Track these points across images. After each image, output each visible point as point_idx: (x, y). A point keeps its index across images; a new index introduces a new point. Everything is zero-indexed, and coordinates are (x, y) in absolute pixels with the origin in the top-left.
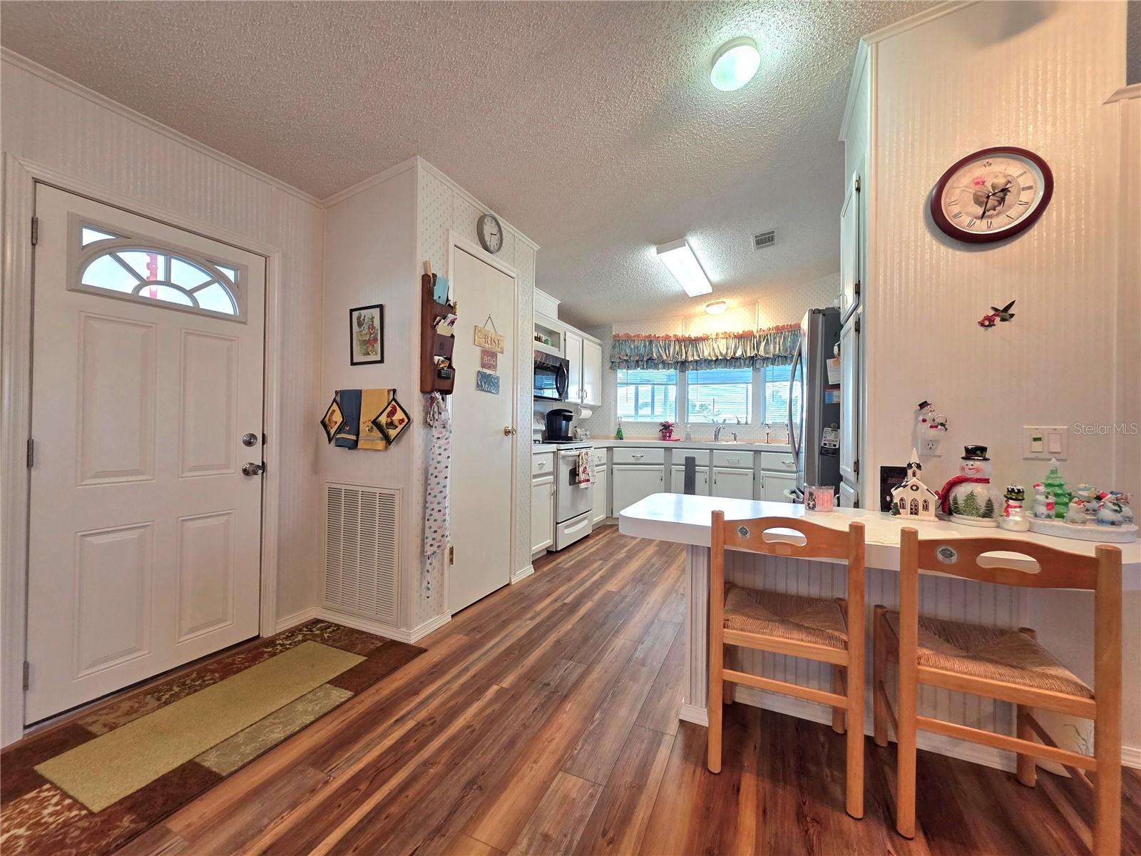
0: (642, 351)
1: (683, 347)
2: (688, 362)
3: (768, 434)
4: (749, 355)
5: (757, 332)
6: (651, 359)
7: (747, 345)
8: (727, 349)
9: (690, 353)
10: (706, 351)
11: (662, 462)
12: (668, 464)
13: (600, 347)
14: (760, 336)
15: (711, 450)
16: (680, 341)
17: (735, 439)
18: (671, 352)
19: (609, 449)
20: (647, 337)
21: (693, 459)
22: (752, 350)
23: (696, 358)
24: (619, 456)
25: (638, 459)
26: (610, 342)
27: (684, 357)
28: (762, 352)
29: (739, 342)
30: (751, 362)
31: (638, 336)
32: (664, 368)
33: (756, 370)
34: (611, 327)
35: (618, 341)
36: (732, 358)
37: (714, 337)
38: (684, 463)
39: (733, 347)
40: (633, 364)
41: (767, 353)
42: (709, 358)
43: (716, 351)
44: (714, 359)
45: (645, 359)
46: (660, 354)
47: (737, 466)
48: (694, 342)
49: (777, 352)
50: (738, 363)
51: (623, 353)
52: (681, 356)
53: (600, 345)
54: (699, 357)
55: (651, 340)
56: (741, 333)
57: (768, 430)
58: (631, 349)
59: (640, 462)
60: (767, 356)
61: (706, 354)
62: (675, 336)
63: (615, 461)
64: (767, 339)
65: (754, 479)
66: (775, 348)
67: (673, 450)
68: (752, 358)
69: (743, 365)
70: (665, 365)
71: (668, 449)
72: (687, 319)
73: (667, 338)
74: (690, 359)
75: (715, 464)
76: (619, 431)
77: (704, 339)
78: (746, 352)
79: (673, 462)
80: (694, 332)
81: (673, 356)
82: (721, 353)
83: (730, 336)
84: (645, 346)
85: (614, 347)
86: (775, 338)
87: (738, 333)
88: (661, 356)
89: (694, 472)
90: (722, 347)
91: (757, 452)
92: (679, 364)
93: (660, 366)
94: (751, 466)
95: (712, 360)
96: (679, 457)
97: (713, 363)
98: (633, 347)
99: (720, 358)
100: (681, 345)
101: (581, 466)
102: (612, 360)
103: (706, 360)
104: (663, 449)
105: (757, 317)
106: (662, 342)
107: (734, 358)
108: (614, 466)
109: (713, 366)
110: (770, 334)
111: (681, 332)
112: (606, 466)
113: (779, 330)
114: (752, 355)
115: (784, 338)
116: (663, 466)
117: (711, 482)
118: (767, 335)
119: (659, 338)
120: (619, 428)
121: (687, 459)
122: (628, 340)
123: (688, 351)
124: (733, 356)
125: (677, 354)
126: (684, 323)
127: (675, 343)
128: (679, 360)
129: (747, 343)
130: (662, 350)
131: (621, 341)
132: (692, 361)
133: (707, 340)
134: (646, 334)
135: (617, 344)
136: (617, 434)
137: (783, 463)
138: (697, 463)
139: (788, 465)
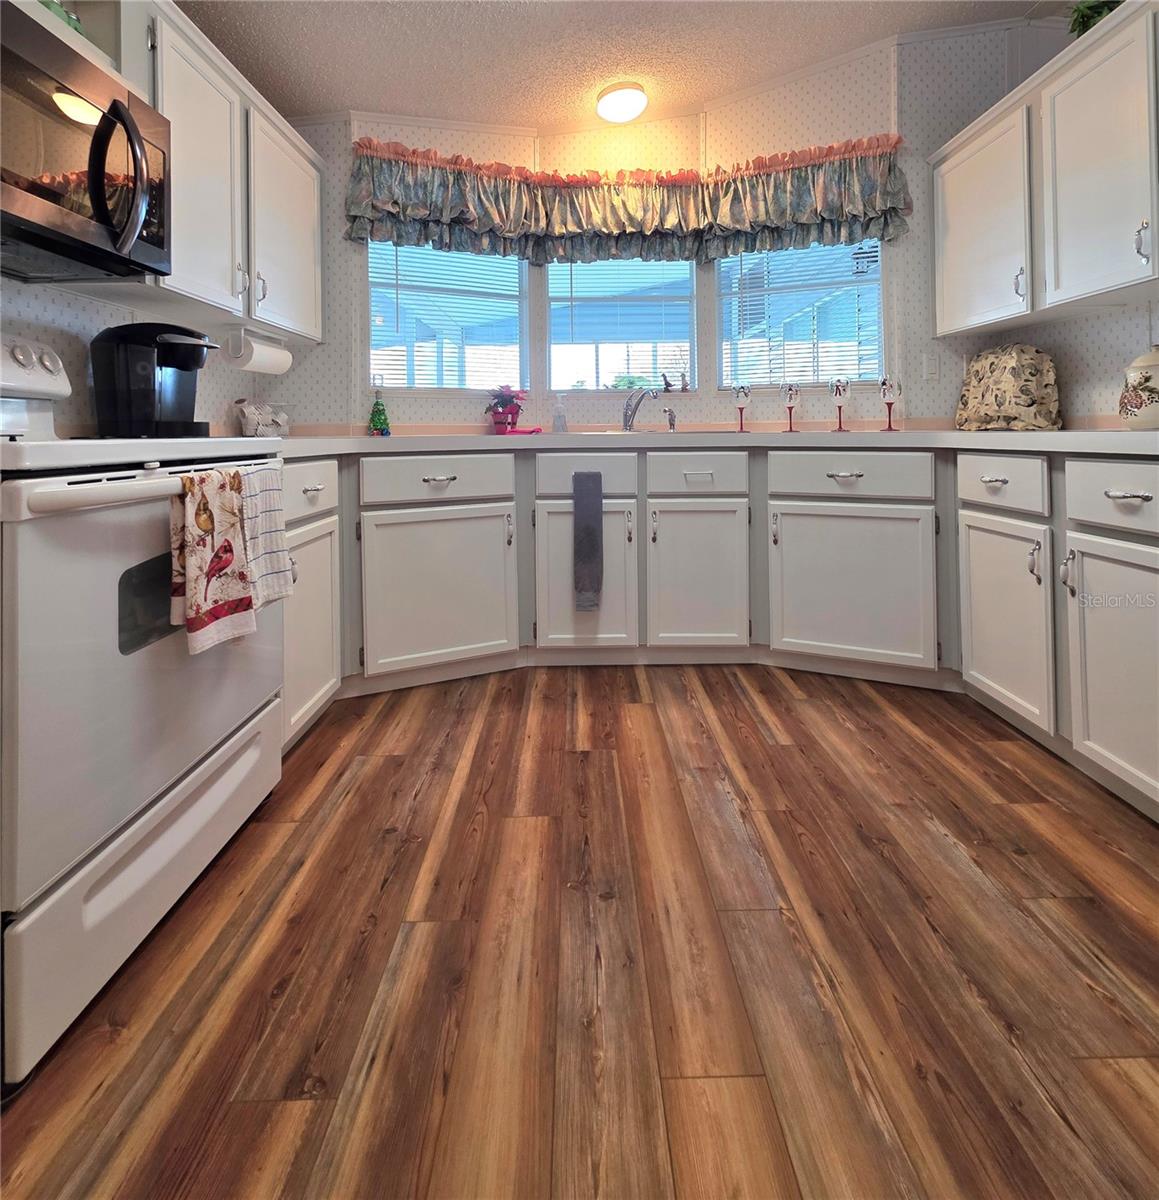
0: (437, 195)
1: (539, 201)
2: (554, 238)
3: (742, 410)
4: (693, 225)
5: (710, 175)
6: (460, 221)
7: (688, 204)
8: (645, 211)
9: (556, 216)
10: (597, 214)
11: (510, 491)
12: (527, 493)
13: (313, 172)
14: (716, 184)
15: (642, 451)
16: (528, 183)
17: (672, 425)
18: (512, 208)
19: (347, 459)
20: (449, 162)
21: (595, 479)
22: (701, 214)
23: (572, 228)
25: (440, 486)
26: (344, 165)
27: (543, 223)
28: (725, 217)
29: (668, 198)
30: (697, 246)
31: (426, 155)
33: (705, 263)
34: (347, 123)
35: (368, 161)
36: (656, 232)
37: (613, 178)
38: (570, 490)
39: (657, 209)
40: (413, 229)
41: (737, 221)
42: (604, 230)
43: (620, 213)
44: (616, 232)
45: (446, 218)
46: (485, 209)
48: (565, 189)
49: (761, 218)
50: (667, 247)
51: (383, 195)
52: (537, 220)
54: (579, 224)
55: (459, 172)
56: (674, 172)
57: (741, 402)
58: (407, 187)
59: (447, 494)
60: (738, 227)
61: (597, 218)
62: (521, 170)
63: (367, 498)
64: (736, 190)
65: (752, 522)
66: (755, 208)
67: (539, 455)
68: (698, 234)
69: (677, 252)
70: (498, 241)
71: (526, 455)
72: (550, 133)
73: (502, 171)
74: (558, 230)
75: (651, 489)
76: (378, 412)
77: (588, 184)
78: (687, 220)
79: (541, 490)
80: (570, 164)
81: (517, 221)
82: (631, 218)
83: (649, 182)
84: (444, 185)
85: (356, 176)
86: (754, 187)
87: (669, 173)
88: (487, 213)
89: (598, 515)
91: (755, 452)
92: (531, 244)
93: (485, 242)
94: (743, 488)
95: (609, 235)
96: (556, 474)
97: (613, 243)
98: (410, 179)
99: (629, 230)
100: (536, 196)
101: (202, 542)
102: (352, 213)
103: (597, 235)
104: (511, 456)
105: (702, 145)
106: (489, 182)
107: (661, 234)
108: (364, 514)
109: (613, 251)
110: (743, 180)
111: (534, 168)
112: (335, 518)
113: (763, 168)
114: (701, 227)
115: (775, 186)
116: (512, 504)
117: (643, 538)
118: (735, 181)
119: (479, 168)
120: (377, 404)
121: (579, 479)
122: (397, 162)
123: (552, 210)
124: (660, 229)
125: (525, 218)
126: (538, 148)
127: (519, 186)
128: (533, 229)
129: (688, 199)
130: (488, 199)
131: (376, 162)
132: (562, 237)
133: (597, 188)
134: (445, 152)
135: (366, 169)
136: (371, 421)
137: (830, 476)
138: (605, 489)
139: (846, 481)
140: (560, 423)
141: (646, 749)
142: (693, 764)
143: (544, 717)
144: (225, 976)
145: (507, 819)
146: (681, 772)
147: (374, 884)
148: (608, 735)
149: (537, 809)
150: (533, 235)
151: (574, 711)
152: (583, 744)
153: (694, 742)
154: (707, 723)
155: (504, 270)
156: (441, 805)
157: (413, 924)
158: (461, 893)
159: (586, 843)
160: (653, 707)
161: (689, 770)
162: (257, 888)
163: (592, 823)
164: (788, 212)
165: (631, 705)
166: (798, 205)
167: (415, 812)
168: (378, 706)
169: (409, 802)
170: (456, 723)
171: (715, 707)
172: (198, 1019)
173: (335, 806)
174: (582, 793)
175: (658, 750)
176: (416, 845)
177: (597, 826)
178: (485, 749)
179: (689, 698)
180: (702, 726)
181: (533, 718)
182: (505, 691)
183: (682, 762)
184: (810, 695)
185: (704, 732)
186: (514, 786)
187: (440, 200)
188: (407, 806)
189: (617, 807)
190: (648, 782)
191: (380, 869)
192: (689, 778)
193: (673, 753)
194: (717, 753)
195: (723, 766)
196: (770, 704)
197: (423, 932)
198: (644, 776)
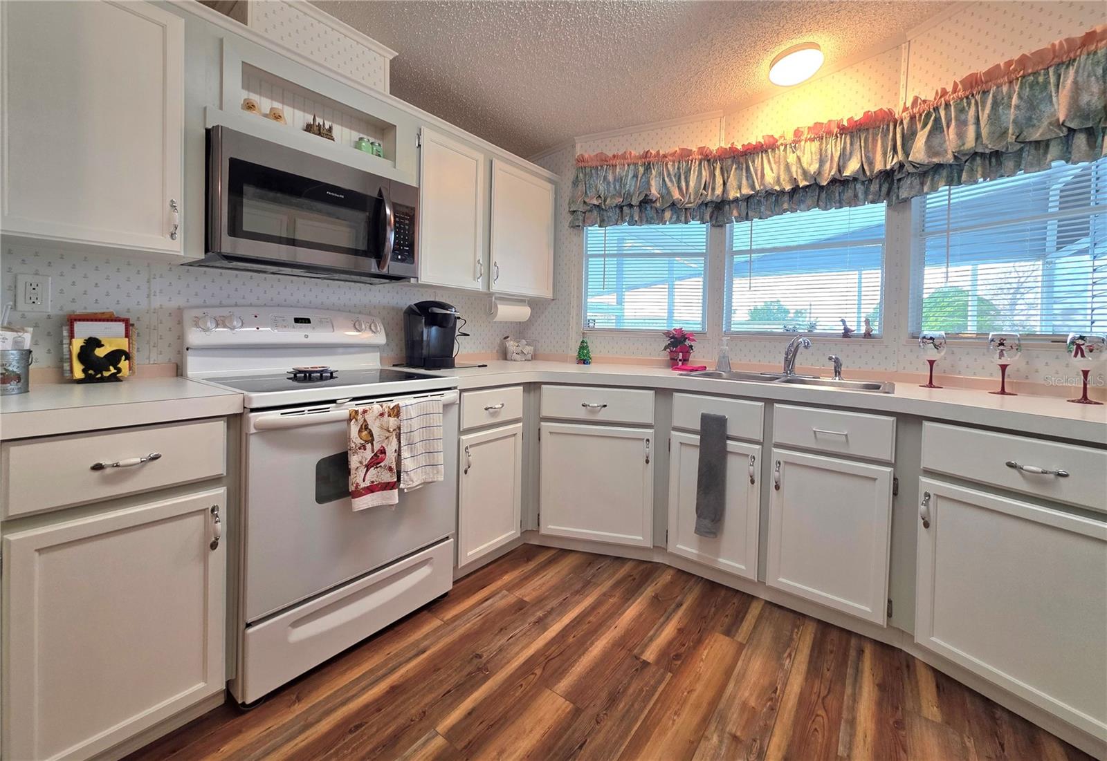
0: (630, 185)
1: (718, 172)
2: (730, 202)
3: (932, 363)
4: (879, 166)
5: (905, 109)
6: (646, 202)
7: (875, 146)
8: (822, 162)
9: (732, 182)
10: (770, 174)
11: (650, 420)
12: (662, 427)
13: (549, 186)
14: (913, 118)
15: (769, 402)
16: (708, 159)
17: (837, 372)
18: (692, 184)
19: (532, 387)
20: (641, 157)
21: (721, 422)
22: (890, 154)
23: (746, 191)
24: (552, 402)
25: (593, 410)
26: (570, 175)
27: (719, 191)
28: (919, 152)
29: (852, 144)
30: (885, 187)
31: (624, 157)
32: (678, 221)
33: (898, 205)
34: (574, 146)
35: (586, 169)
36: (833, 181)
37: (790, 137)
38: (698, 427)
39: (836, 159)
40: (613, 214)
41: (936, 154)
42: (777, 188)
43: (794, 169)
44: (788, 188)
45: (635, 202)
46: (667, 189)
47: (843, 451)
48: (742, 157)
49: (970, 142)
50: (850, 193)
51: (592, 193)
52: (713, 189)
53: (550, 181)
54: (753, 187)
55: (649, 162)
56: (858, 116)
57: (932, 354)
58: (609, 183)
59: (601, 416)
60: (936, 160)
61: (770, 177)
62: (701, 150)
63: (545, 413)
64: (938, 120)
65: (895, 494)
66: (961, 135)
67: (676, 394)
68: (887, 175)
69: (861, 195)
70: (680, 212)
71: (663, 393)
72: (733, 112)
73: (685, 155)
74: (733, 194)
75: (777, 438)
76: (583, 347)
77: (766, 147)
78: (871, 163)
79: (676, 423)
80: (747, 137)
81: (696, 193)
82: (805, 173)
83: (829, 133)
84: (635, 176)
85: (576, 183)
86: (962, 111)
87: (850, 120)
88: (669, 193)
89: (723, 453)
90: (808, 158)
91: (908, 421)
92: (709, 210)
93: (668, 214)
94: (888, 455)
95: (782, 192)
96: (688, 411)
97: (786, 198)
98: (610, 178)
99: (802, 184)
100: (714, 169)
101: (363, 447)
102: (571, 209)
103: (769, 194)
104: (652, 392)
105: (903, 78)
106: (673, 165)
107: (840, 182)
108: (542, 423)
109: (786, 206)
110: (947, 105)
111: (715, 143)
112: (521, 424)
113: (975, 86)
114: (888, 167)
115: (995, 104)
116: (651, 431)
117: (767, 484)
118: (936, 109)
119: (665, 156)
120: (583, 342)
121: (705, 418)
122: (602, 166)
123: (728, 178)
124: (838, 177)
125: (704, 189)
126: (724, 124)
127: (700, 164)
128: (709, 198)
129: (875, 140)
130: (671, 180)
131: (588, 170)
132: (736, 200)
133: (773, 150)
134: (636, 151)
135: (581, 175)
136: (579, 353)
137: (1010, 465)
138: (731, 431)
139: (1038, 478)
140: (724, 362)
141: (699, 688)
142: (732, 728)
143: (641, 615)
144: (344, 703)
145: (546, 689)
146: (713, 728)
147: (442, 691)
148: (677, 657)
149: (568, 696)
150: (712, 202)
151: (668, 619)
152: (650, 655)
153: (753, 704)
154: (783, 691)
155: (696, 232)
156: (517, 653)
157: (437, 734)
158: (477, 729)
159: (581, 747)
160: (741, 647)
161: (723, 731)
162: (396, 655)
163: (599, 731)
164: (1010, 131)
165: (722, 637)
166: (1030, 119)
167: (501, 650)
168: (542, 558)
169: (503, 641)
170: (577, 592)
171: (806, 679)
172: (318, 721)
173: (468, 621)
174: (613, 699)
175: (709, 695)
176: (483, 675)
177: (600, 739)
178: (578, 623)
179: (786, 655)
180: (775, 692)
181: (632, 612)
182: (631, 578)
183: (723, 719)
184: (949, 721)
185: (771, 699)
186: (572, 665)
187: (633, 188)
188: (501, 642)
189: (629, 728)
190: (674, 721)
191: (455, 679)
192: (715, 739)
193: (721, 706)
194: (767, 730)
195: (761, 748)
196: (880, 704)
197: (439, 742)
198: (676, 713)
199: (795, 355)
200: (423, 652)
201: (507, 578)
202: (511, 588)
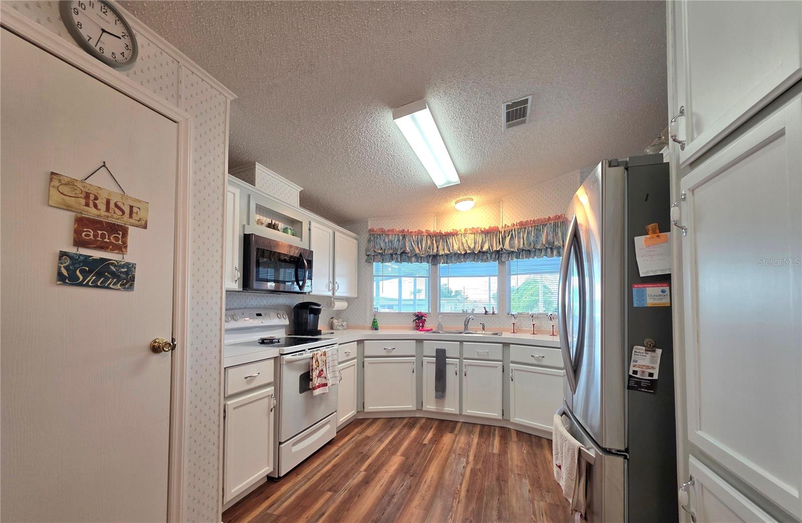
0: (396, 245)
1: (434, 242)
2: (440, 256)
3: (514, 324)
4: (495, 249)
5: (503, 228)
6: (404, 253)
7: (493, 240)
8: (475, 243)
9: (441, 247)
10: (456, 245)
11: (414, 354)
12: (419, 356)
13: (355, 241)
14: (505, 231)
15: (461, 342)
16: (431, 236)
17: (484, 329)
18: (423, 246)
19: (360, 342)
20: (400, 232)
21: (444, 351)
22: (498, 244)
23: (446, 252)
24: (371, 348)
25: (389, 351)
26: (366, 236)
27: (435, 250)
28: (507, 246)
29: (485, 238)
30: (497, 256)
31: (392, 231)
32: (417, 261)
33: (502, 263)
34: (367, 222)
35: (374, 235)
36: (480, 252)
37: (463, 231)
38: (435, 355)
39: (480, 243)
40: (388, 257)
41: (512, 247)
42: (459, 252)
43: (465, 245)
44: (463, 253)
45: (399, 253)
46: (413, 248)
47: (487, 358)
48: (444, 237)
49: (521, 246)
50: (485, 257)
51: (378, 247)
52: (433, 249)
53: (356, 239)
54: (449, 251)
55: (404, 235)
56: (487, 228)
57: (514, 321)
58: (386, 243)
59: (393, 354)
60: (512, 250)
61: (456, 247)
62: (427, 231)
63: (366, 354)
64: (512, 234)
65: (503, 371)
66: (519, 242)
67: (424, 341)
68: (498, 252)
69: (489, 259)
70: (419, 258)
71: (419, 341)
72: (440, 216)
73: (420, 233)
74: (441, 253)
75: (465, 356)
76: (374, 322)
77: (454, 234)
78: (492, 246)
79: (425, 354)
80: (446, 228)
81: (425, 250)
82: (469, 247)
83: (477, 232)
84: (399, 240)
85: (369, 241)
86: (519, 233)
87: (484, 229)
88: (414, 249)
89: (445, 364)
90: (470, 242)
91: (506, 345)
92: (431, 258)
93: (413, 259)
94: (501, 358)
95: (461, 254)
96: (430, 349)
97: (462, 257)
98: (387, 240)
99: (468, 252)
100: (433, 240)
101: (316, 369)
102: (368, 254)
103: (455, 254)
104: (415, 341)
106: (415, 237)
107: (481, 253)
108: (365, 359)
109: (462, 260)
110: (515, 230)
111: (433, 228)
112: (356, 360)
113: (523, 225)
114: (498, 250)
115: (528, 233)
116: (415, 358)
117: (461, 374)
118: (512, 230)
119: (411, 232)
120: (374, 319)
121: (438, 351)
122: (382, 235)
123: (439, 245)
124: (481, 250)
125: (429, 248)
126: (435, 220)
127: (427, 237)
128: (431, 253)
129: (493, 238)
130: (414, 244)
131: (376, 236)
132: (442, 255)
133: (457, 235)
134: (398, 229)
135: (372, 238)
136: (372, 325)
137: (532, 356)
138: (447, 355)
139: (538, 359)
140: (440, 326)
141: (445, 446)
142: (458, 452)
143: (418, 433)
146: (452, 453)
148: (436, 441)
149: (402, 455)
150: (432, 255)
151: (428, 432)
152: (426, 441)
153: (463, 447)
154: (472, 443)
156: (376, 450)
157: (361, 472)
158: (374, 468)
159: (413, 465)
160: (456, 435)
161: (455, 453)
163: (417, 461)
164: (532, 244)
165: (449, 434)
166: (537, 241)
170: (389, 431)
171: (479, 438)
173: (345, 448)
174: (418, 454)
175: (449, 448)
180: (470, 443)
181: (414, 433)
182: (409, 423)
183: (455, 451)
185: (469, 445)
186: (399, 449)
187: (397, 246)
188: (367, 448)
189: (426, 459)
191: (356, 460)
192: (454, 456)
193: (454, 448)
194: (469, 451)
195: (468, 455)
197: (362, 474)
198: (440, 453)
199: (468, 322)
200: (338, 455)
201: (356, 430)
202: (361, 433)
